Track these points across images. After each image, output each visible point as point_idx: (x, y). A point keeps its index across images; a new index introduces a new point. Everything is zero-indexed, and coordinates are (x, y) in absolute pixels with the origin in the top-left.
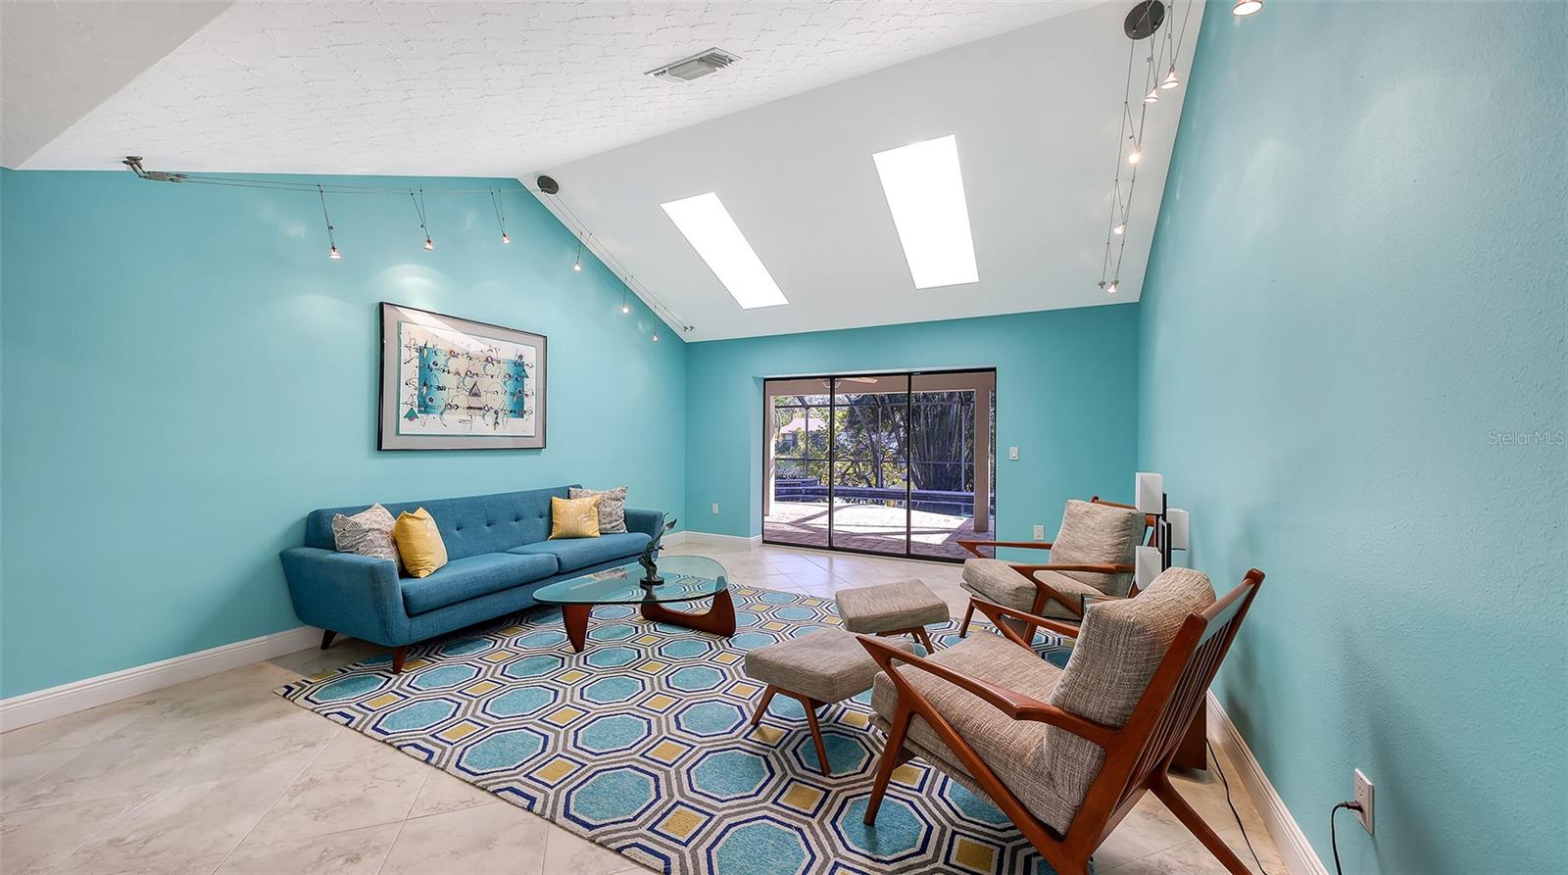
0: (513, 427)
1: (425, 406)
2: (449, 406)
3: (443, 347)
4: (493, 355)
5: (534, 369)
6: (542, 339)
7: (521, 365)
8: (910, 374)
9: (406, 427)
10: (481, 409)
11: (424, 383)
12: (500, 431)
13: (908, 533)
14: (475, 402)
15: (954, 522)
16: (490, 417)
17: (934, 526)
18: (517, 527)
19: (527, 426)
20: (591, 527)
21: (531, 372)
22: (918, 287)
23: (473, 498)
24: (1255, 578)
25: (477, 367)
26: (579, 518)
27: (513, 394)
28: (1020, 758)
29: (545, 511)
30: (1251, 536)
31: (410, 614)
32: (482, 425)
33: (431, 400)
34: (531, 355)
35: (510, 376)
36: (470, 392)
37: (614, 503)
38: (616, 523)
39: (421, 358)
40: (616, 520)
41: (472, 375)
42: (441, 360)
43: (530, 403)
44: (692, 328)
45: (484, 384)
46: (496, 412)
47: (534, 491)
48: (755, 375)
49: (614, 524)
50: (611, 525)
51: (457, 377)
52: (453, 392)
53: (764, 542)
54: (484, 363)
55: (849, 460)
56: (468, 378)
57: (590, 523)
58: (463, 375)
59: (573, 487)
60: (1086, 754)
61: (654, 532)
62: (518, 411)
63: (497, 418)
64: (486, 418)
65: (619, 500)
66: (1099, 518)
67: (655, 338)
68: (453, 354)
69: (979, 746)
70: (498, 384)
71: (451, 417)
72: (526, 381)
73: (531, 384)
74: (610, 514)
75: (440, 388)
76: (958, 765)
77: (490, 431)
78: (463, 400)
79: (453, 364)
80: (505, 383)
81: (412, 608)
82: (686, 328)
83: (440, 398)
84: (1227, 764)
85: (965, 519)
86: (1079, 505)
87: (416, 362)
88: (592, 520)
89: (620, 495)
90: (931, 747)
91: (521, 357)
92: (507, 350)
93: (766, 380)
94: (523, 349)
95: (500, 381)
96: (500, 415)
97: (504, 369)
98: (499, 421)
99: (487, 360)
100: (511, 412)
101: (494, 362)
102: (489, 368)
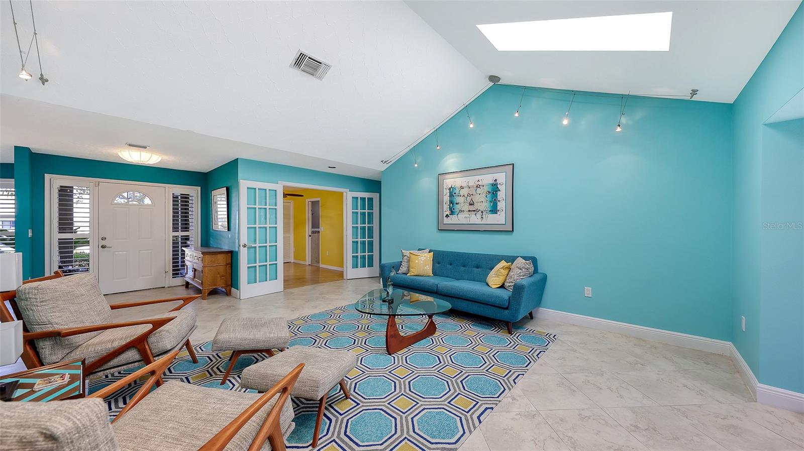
0: (491, 219)
1: (452, 213)
2: (461, 211)
3: (458, 185)
4: (480, 183)
5: (504, 185)
6: (511, 167)
7: (496, 185)
9: (446, 221)
10: (474, 211)
11: (451, 202)
12: (484, 221)
14: (472, 208)
16: (479, 215)
19: (500, 219)
21: (502, 188)
25: (472, 191)
27: (491, 202)
32: (475, 219)
33: (454, 209)
34: (503, 177)
35: (489, 192)
36: (470, 203)
39: (450, 192)
41: (470, 195)
42: (457, 191)
43: (501, 205)
45: (476, 199)
46: (482, 212)
51: (464, 197)
52: (462, 205)
54: (476, 189)
56: (468, 197)
58: (466, 196)
62: (494, 210)
63: (482, 215)
64: (477, 215)
68: (462, 188)
70: (482, 198)
71: (461, 216)
72: (499, 193)
73: (501, 195)
75: (457, 204)
77: (479, 222)
78: (466, 207)
79: (463, 192)
80: (486, 196)
83: (457, 207)
87: (448, 194)
91: (496, 180)
92: (488, 179)
94: (496, 176)
95: (484, 195)
96: (484, 213)
97: (486, 189)
98: (484, 216)
99: (477, 187)
100: (490, 211)
101: (481, 187)
102: (479, 190)
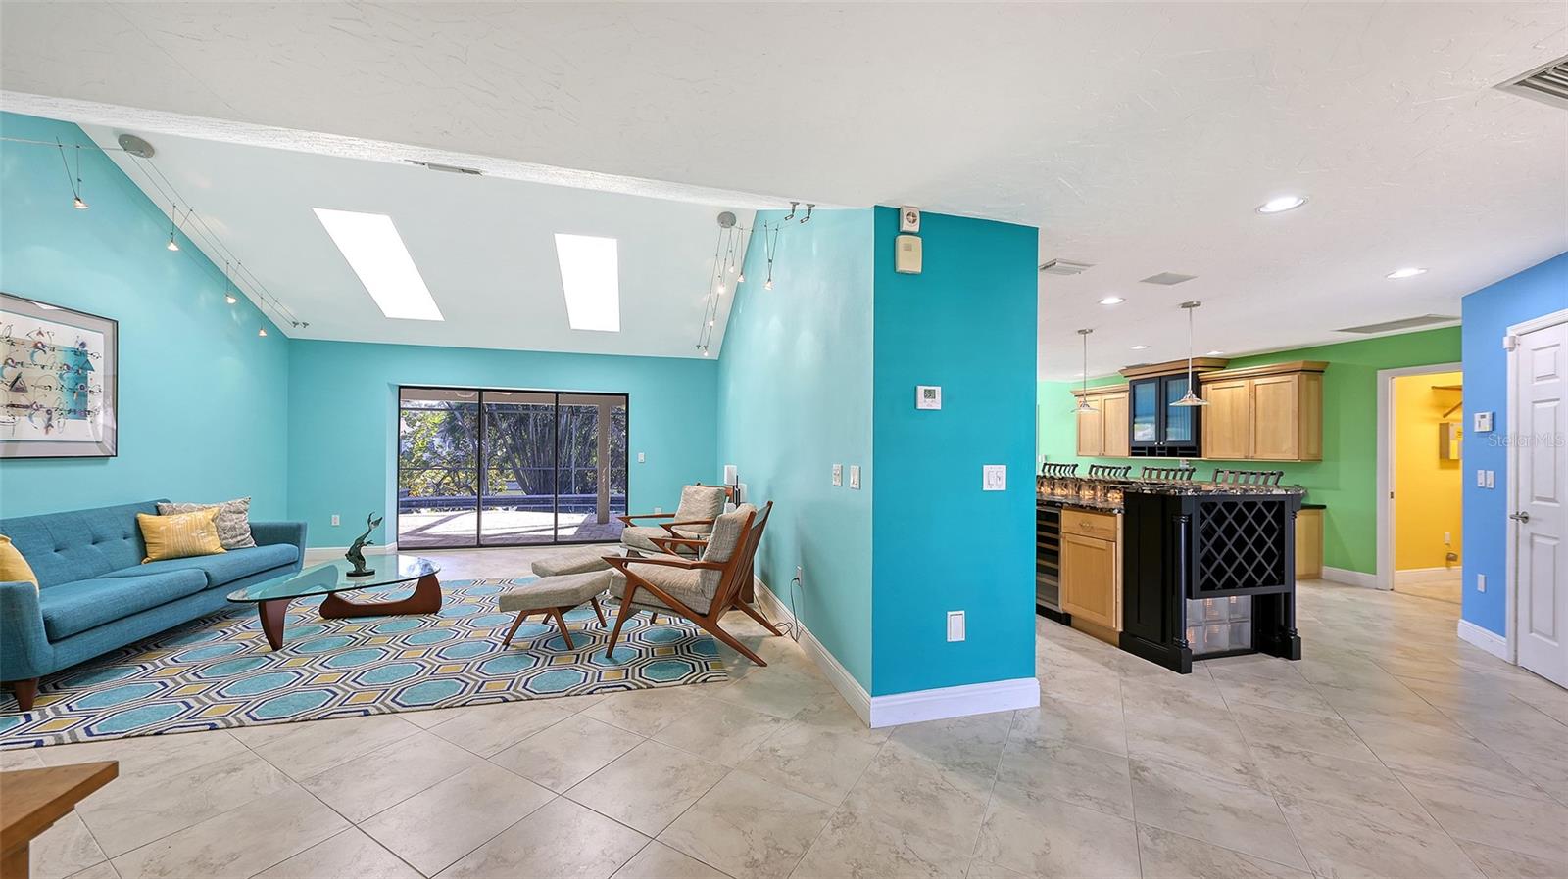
0: (73, 432)
4: (45, 340)
5: (101, 360)
6: (110, 324)
7: (84, 354)
8: (557, 393)
10: (27, 407)
12: (53, 435)
13: (556, 529)
14: (18, 398)
15: (579, 518)
16: (40, 419)
17: (571, 522)
18: (99, 551)
19: (94, 429)
20: (213, 544)
21: (97, 364)
22: (573, 326)
23: (28, 518)
24: (770, 504)
25: (22, 355)
26: (194, 535)
27: (72, 390)
28: (689, 590)
29: (131, 529)
30: (770, 490)
31: (51, 641)
32: (29, 428)
34: (97, 343)
35: (68, 367)
36: (12, 385)
37: (235, 516)
38: (242, 538)
40: (241, 535)
41: (15, 365)
43: (95, 401)
44: (305, 324)
45: (30, 375)
46: (49, 412)
47: (110, 508)
48: (390, 381)
49: (239, 539)
50: (235, 540)
53: (399, 549)
54: (31, 351)
55: (445, 469)
56: (9, 368)
57: (210, 538)
59: (161, 501)
60: (716, 576)
61: (299, 542)
62: (81, 412)
63: (50, 419)
64: (34, 419)
65: (241, 512)
66: (702, 494)
67: (262, 333)
69: (671, 591)
70: (51, 376)
72: (90, 374)
73: (97, 378)
74: (233, 528)
76: (661, 604)
77: (40, 435)
80: (61, 375)
81: (54, 633)
82: (295, 324)
84: (761, 601)
85: (586, 515)
86: (690, 488)
88: (212, 535)
89: (243, 507)
90: (646, 601)
91: (83, 344)
92: (65, 336)
93: (401, 387)
94: (86, 335)
95: (54, 373)
96: (55, 415)
97: (60, 358)
98: (54, 422)
99: (36, 346)
100: (70, 411)
101: (46, 349)
102: (39, 356)
